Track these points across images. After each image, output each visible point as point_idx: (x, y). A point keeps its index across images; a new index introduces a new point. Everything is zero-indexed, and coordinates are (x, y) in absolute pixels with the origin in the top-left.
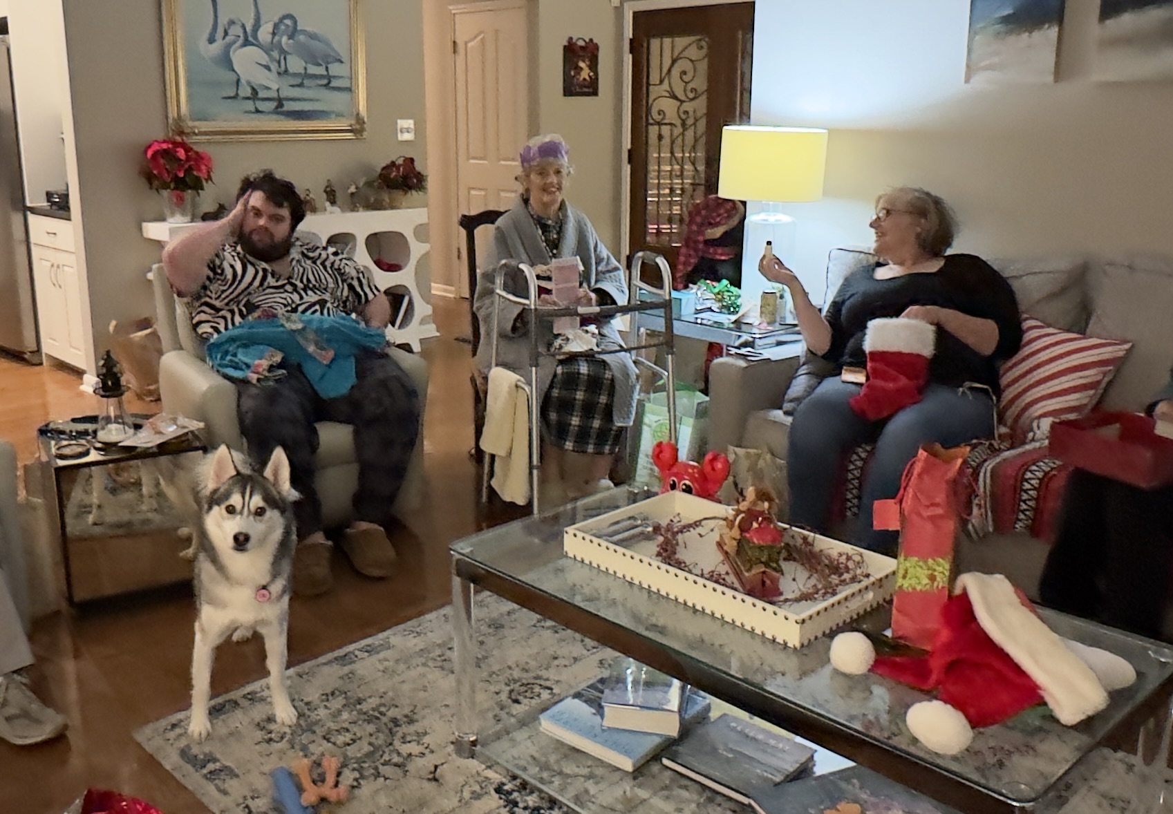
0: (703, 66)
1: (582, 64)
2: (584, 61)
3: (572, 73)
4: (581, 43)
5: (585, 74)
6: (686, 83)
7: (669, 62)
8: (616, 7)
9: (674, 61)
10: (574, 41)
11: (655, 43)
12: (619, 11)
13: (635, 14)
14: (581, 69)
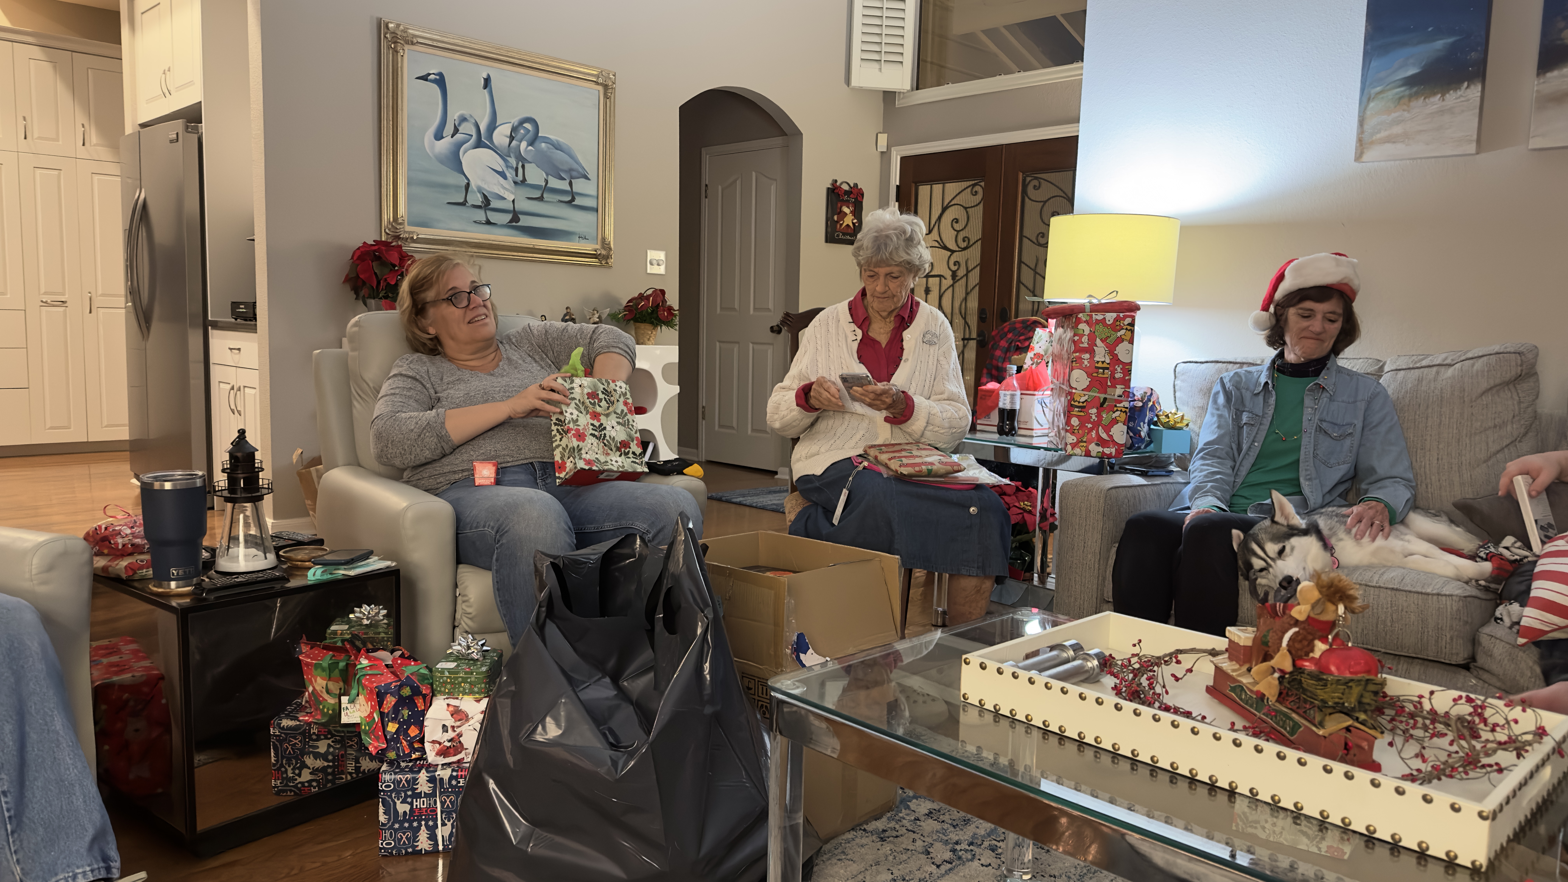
0: (977, 214)
1: (846, 210)
2: (848, 207)
3: (836, 218)
4: (845, 187)
5: (849, 220)
6: (958, 231)
7: (940, 211)
8: (882, 153)
9: (944, 209)
10: (838, 184)
11: (924, 190)
12: (885, 156)
13: (903, 159)
14: (846, 214)
